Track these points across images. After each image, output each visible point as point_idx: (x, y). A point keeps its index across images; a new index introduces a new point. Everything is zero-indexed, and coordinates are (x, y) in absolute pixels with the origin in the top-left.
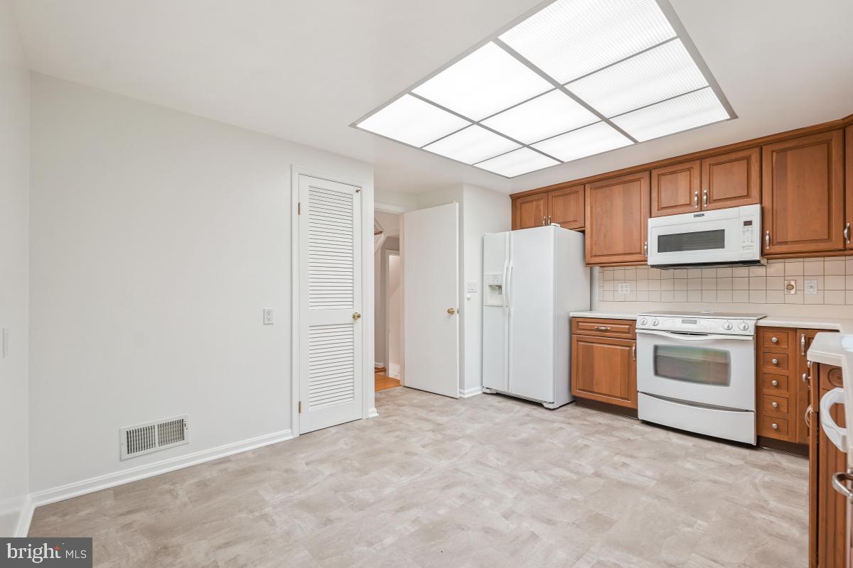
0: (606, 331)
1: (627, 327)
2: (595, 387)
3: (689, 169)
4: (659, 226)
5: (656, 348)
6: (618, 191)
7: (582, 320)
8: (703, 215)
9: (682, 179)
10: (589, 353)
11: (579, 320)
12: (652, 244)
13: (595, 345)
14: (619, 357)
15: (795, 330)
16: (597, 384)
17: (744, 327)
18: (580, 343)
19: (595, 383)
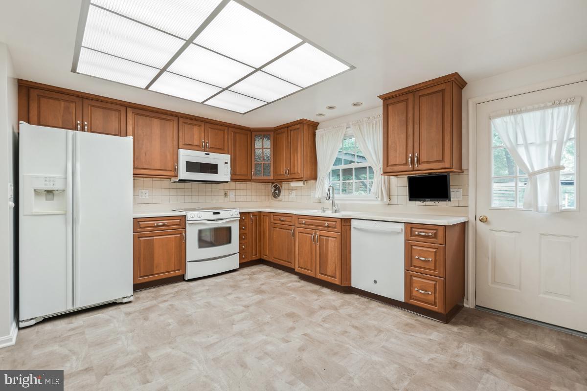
0: (164, 225)
1: (179, 221)
2: (155, 269)
3: (199, 126)
4: (186, 155)
5: (200, 232)
6: (156, 123)
7: (143, 220)
8: (209, 154)
9: (196, 130)
10: (150, 245)
11: (139, 220)
12: (182, 167)
13: (155, 238)
14: (173, 243)
15: (249, 213)
16: (156, 267)
17: (236, 214)
18: (141, 239)
19: (155, 266)
